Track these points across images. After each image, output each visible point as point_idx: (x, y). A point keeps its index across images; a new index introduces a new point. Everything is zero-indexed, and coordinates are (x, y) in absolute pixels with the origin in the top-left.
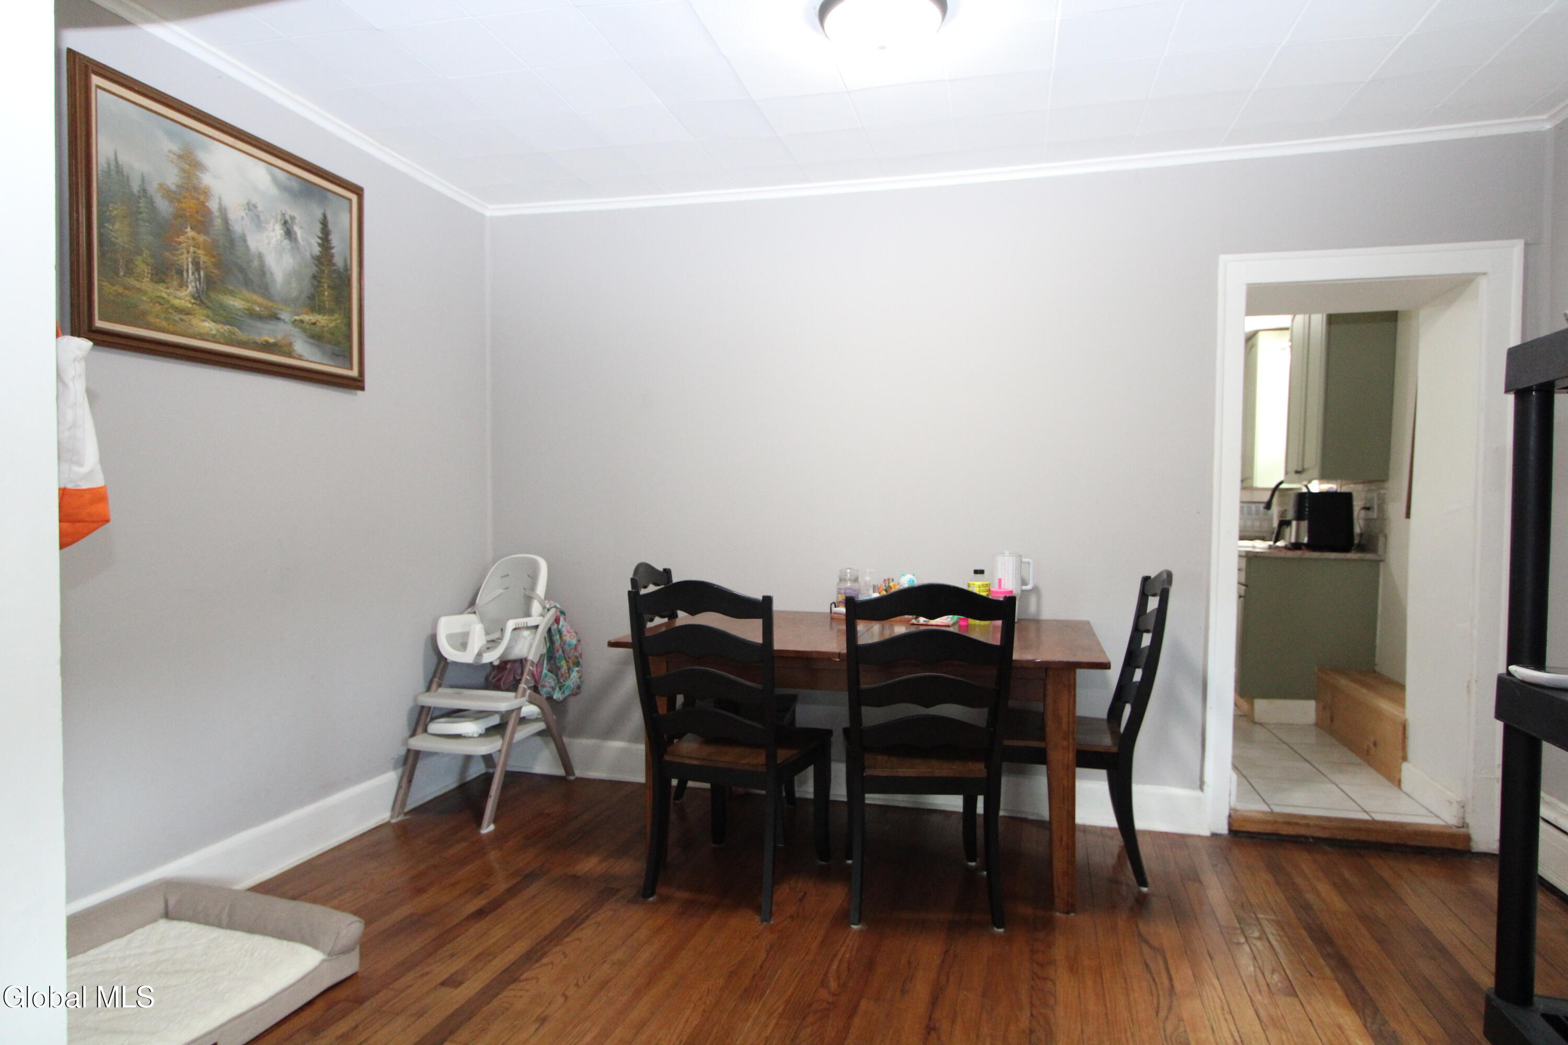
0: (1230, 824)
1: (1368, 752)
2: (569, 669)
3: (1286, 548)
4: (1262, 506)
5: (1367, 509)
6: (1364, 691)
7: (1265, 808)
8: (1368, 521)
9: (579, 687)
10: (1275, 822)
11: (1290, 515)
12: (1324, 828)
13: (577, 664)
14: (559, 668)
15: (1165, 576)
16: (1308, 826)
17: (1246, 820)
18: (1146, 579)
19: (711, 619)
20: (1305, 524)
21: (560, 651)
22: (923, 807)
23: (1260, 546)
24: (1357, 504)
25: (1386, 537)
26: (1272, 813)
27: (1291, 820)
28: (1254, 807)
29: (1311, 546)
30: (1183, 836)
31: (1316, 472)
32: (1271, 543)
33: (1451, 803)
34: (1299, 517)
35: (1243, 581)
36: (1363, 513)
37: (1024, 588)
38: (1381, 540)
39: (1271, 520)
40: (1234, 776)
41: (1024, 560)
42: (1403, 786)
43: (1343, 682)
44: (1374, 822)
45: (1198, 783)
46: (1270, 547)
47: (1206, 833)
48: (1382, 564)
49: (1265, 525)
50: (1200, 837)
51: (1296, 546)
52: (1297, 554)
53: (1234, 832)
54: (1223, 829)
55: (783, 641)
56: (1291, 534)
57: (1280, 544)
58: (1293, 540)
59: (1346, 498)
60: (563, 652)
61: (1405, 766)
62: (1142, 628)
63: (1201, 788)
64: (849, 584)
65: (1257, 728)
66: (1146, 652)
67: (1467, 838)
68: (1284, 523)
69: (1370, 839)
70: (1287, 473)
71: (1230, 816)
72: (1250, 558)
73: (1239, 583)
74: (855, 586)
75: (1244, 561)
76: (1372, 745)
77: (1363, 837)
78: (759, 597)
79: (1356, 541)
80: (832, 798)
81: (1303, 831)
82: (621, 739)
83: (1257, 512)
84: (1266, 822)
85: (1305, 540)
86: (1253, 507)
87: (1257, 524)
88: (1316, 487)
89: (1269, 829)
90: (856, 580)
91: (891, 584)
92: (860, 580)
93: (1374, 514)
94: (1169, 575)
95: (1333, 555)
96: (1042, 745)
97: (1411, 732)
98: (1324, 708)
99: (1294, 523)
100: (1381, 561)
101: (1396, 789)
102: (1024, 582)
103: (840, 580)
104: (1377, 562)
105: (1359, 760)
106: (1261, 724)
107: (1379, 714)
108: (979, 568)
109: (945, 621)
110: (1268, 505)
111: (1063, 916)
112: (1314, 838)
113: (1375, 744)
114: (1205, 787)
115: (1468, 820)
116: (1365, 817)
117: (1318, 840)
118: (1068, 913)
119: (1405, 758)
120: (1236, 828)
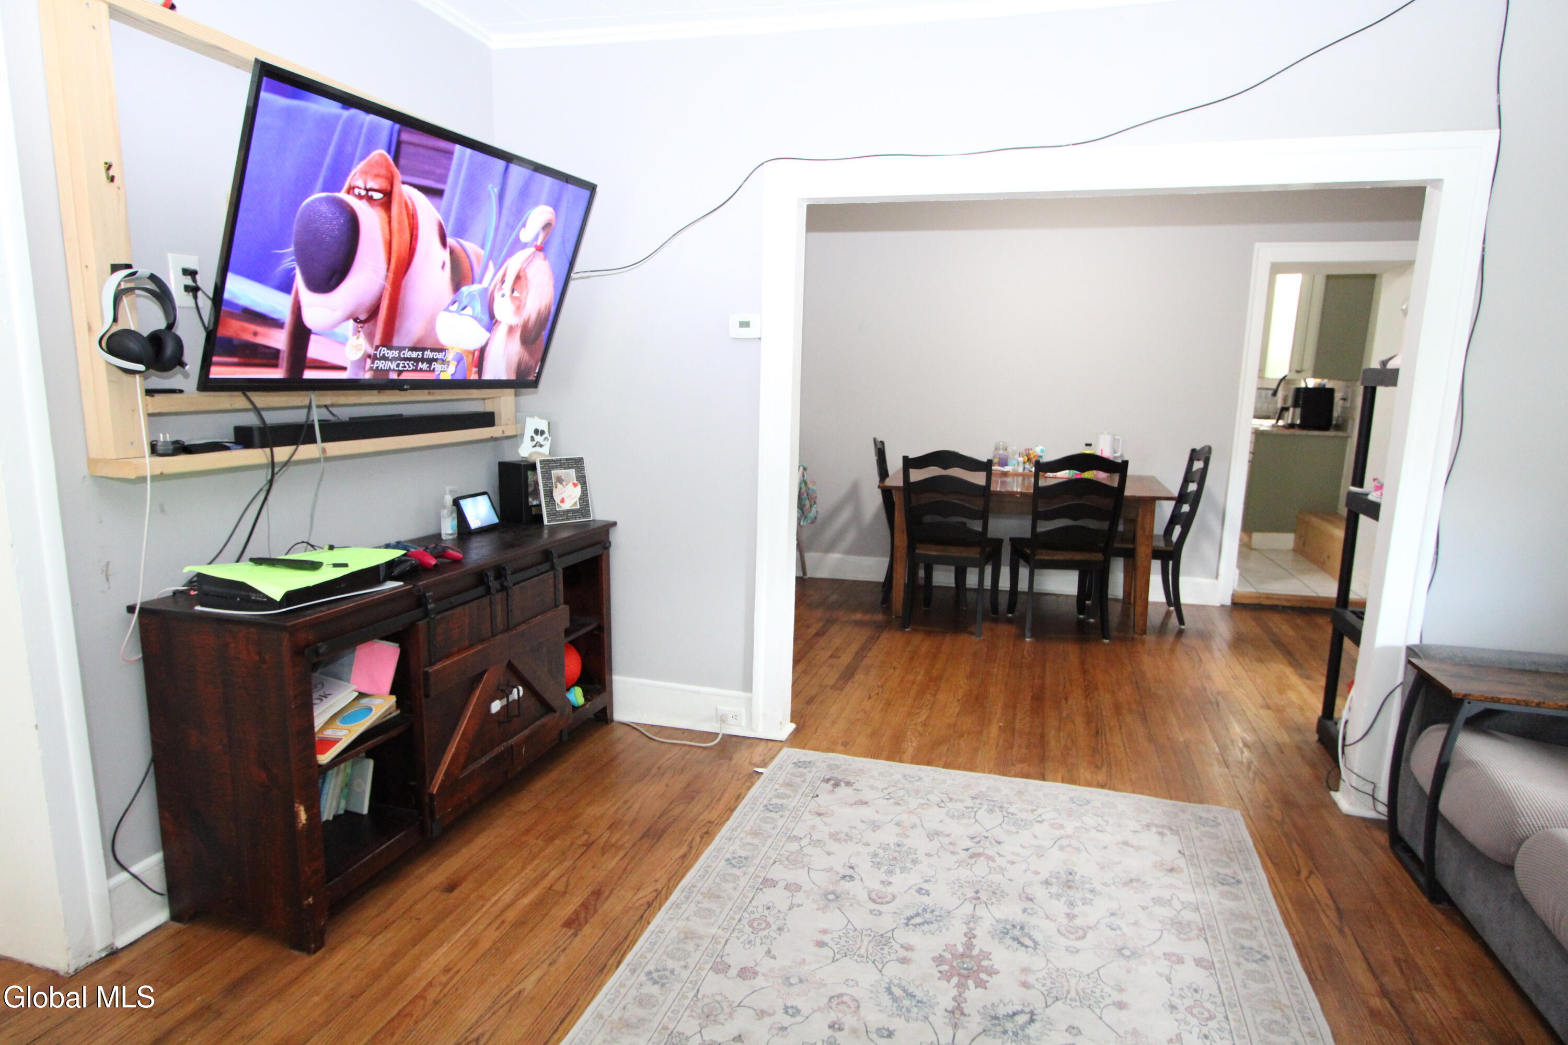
0: (1232, 600)
1: (1323, 562)
2: (811, 506)
3: (1283, 427)
4: (1270, 392)
5: (1344, 399)
6: (1325, 524)
7: (1253, 590)
8: (1344, 408)
9: (816, 518)
10: (1260, 597)
11: (1290, 402)
12: (1288, 600)
13: (815, 503)
14: (804, 506)
15: (1207, 449)
16: (1279, 599)
17: (1244, 596)
18: (1193, 451)
19: (957, 472)
20: (1298, 411)
21: (805, 495)
22: (1042, 592)
23: (1266, 425)
24: (1338, 396)
26: (1258, 593)
27: (1268, 596)
28: (1248, 590)
29: (1302, 426)
30: (1204, 607)
31: (1310, 372)
32: (1274, 421)
34: (1295, 405)
35: (1252, 450)
36: (1341, 402)
37: (1116, 455)
38: (1351, 422)
39: (1276, 403)
40: (1237, 571)
41: (1117, 437)
43: (1315, 521)
44: (1319, 597)
45: (1215, 575)
46: (1273, 426)
47: (1218, 604)
48: (1349, 440)
49: (1271, 407)
50: (1213, 607)
51: (1292, 426)
52: (1292, 431)
53: (1235, 604)
54: (1228, 602)
55: (996, 487)
56: (1289, 417)
57: (1281, 423)
58: (1289, 422)
59: (1331, 391)
60: (808, 495)
62: (1189, 479)
63: (1217, 577)
64: (1001, 452)
65: (1254, 552)
66: (1192, 496)
68: (1284, 409)
69: (1315, 606)
70: (1290, 371)
71: (1233, 595)
72: (1259, 435)
73: (1250, 453)
74: (1005, 453)
75: (1254, 436)
77: (1312, 605)
78: (985, 460)
79: (1334, 422)
80: (985, 588)
81: (1276, 603)
82: (838, 553)
83: (1266, 397)
84: (1255, 598)
85: (1298, 422)
86: (1264, 392)
87: (1266, 405)
88: (1311, 383)
89: (1256, 601)
90: (1006, 449)
91: (1031, 452)
92: (1008, 449)
93: (1348, 404)
94: (1210, 449)
95: (1316, 433)
96: (1131, 546)
98: (1300, 538)
99: (1291, 410)
100: (1349, 437)
102: (1115, 452)
103: (996, 449)
105: (1316, 568)
106: (1255, 549)
108: (1088, 442)
109: (1088, 475)
110: (1275, 393)
111: (1139, 637)
112: (1282, 606)
113: (1328, 557)
114: (1219, 577)
116: (1315, 595)
117: (1284, 607)
118: (1142, 635)
120: (1236, 601)
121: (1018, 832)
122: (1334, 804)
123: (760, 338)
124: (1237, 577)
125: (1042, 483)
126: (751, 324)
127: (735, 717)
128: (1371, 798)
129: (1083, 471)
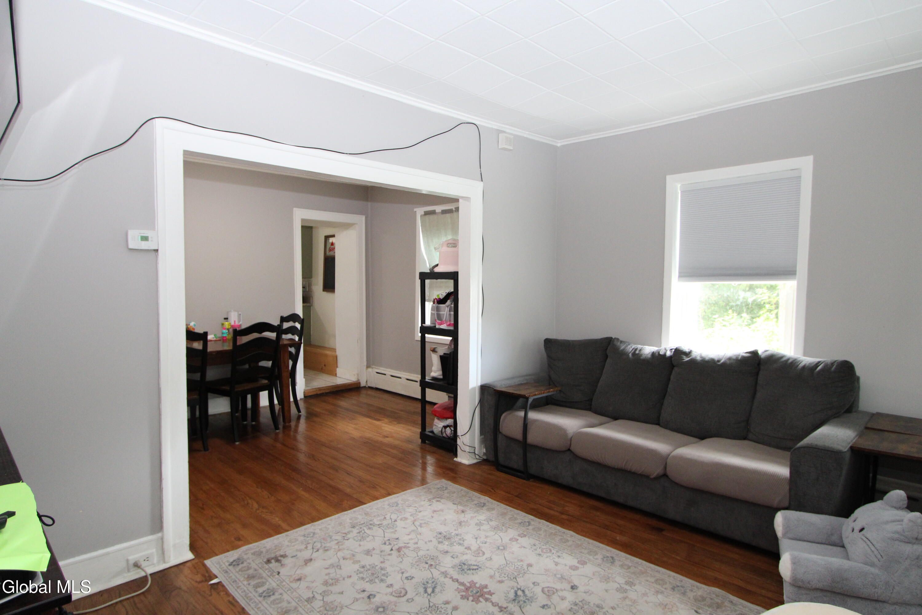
0: (304, 395)
1: (322, 369)
12: (328, 389)
16: (324, 389)
17: (309, 392)
18: (282, 317)
25: (312, 297)
27: (320, 389)
28: (308, 388)
33: (354, 375)
38: (311, 298)
40: (304, 380)
42: (337, 375)
44: (337, 385)
53: (305, 397)
55: (211, 348)
61: (338, 369)
67: (360, 383)
71: (304, 392)
76: (324, 366)
78: (202, 332)
81: (324, 391)
84: (314, 391)
89: (315, 393)
97: (338, 358)
101: (336, 377)
104: (310, 306)
105: (317, 372)
107: (326, 356)
112: (326, 393)
113: (325, 365)
115: (359, 379)
116: (335, 384)
118: (289, 423)
119: (337, 367)
120: (306, 395)
121: (396, 531)
122: (460, 464)
123: (157, 251)
124: (304, 383)
125: (239, 343)
126: (150, 239)
127: (147, 559)
128: (474, 454)
129: (261, 332)
